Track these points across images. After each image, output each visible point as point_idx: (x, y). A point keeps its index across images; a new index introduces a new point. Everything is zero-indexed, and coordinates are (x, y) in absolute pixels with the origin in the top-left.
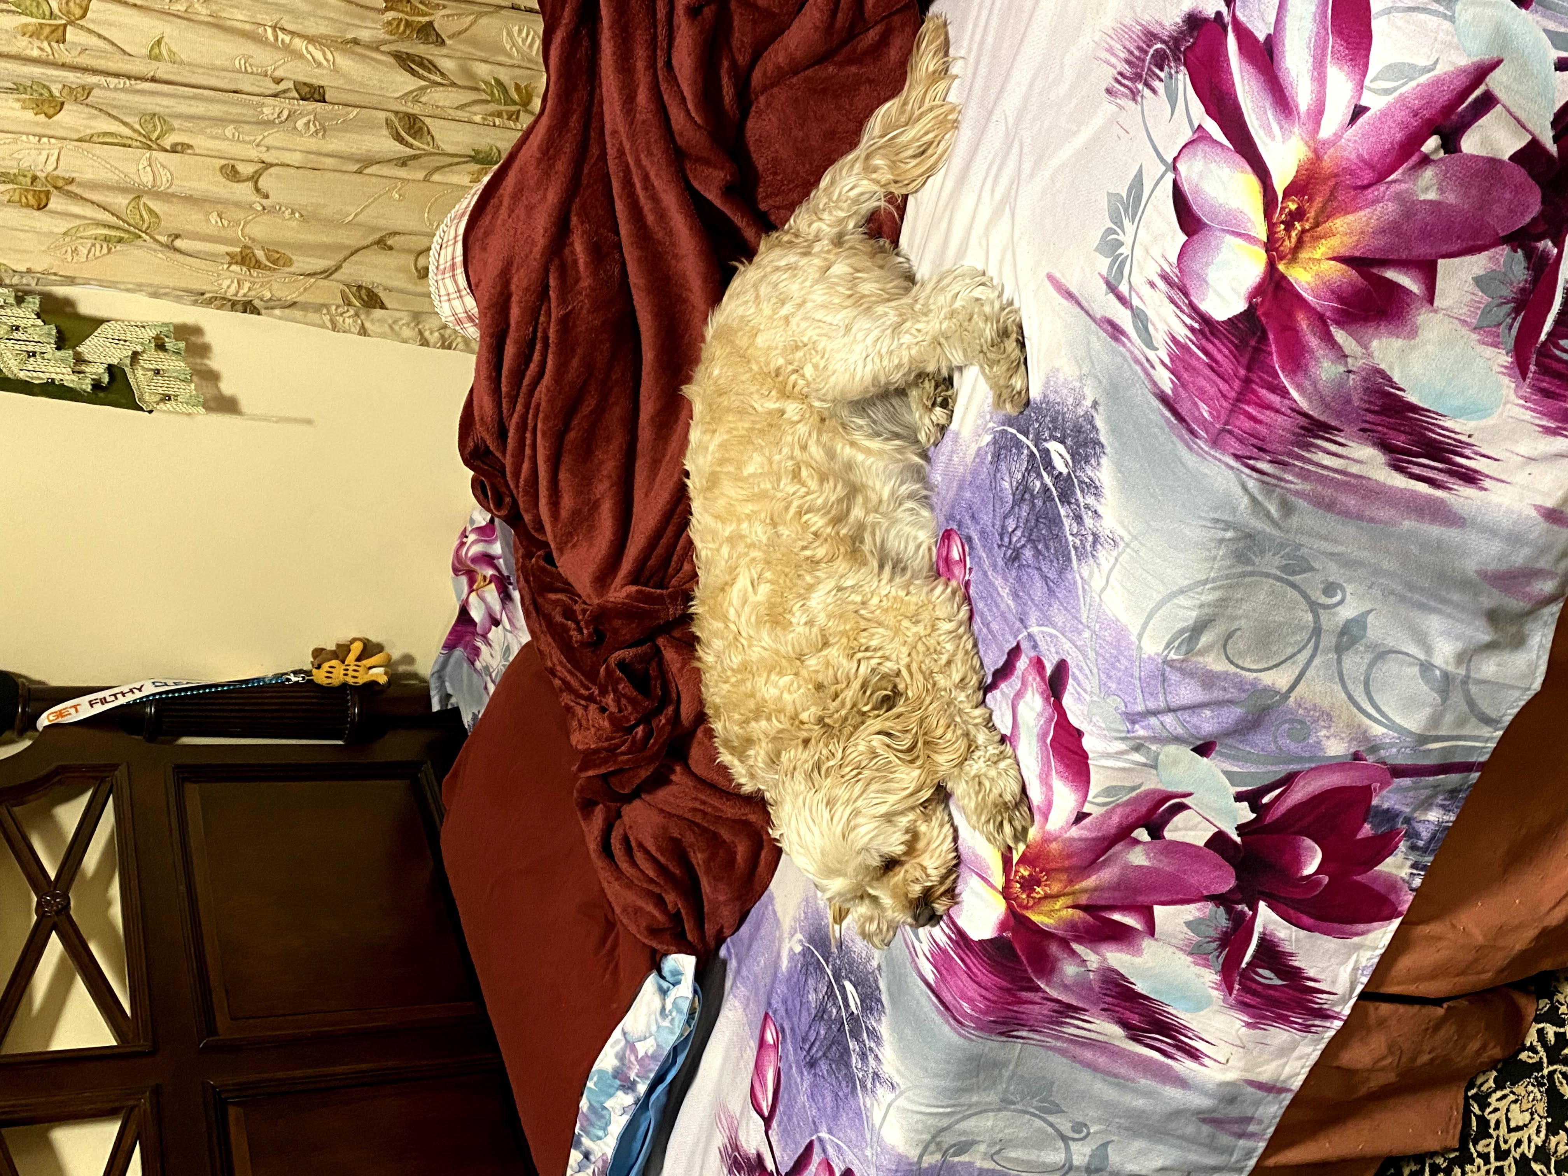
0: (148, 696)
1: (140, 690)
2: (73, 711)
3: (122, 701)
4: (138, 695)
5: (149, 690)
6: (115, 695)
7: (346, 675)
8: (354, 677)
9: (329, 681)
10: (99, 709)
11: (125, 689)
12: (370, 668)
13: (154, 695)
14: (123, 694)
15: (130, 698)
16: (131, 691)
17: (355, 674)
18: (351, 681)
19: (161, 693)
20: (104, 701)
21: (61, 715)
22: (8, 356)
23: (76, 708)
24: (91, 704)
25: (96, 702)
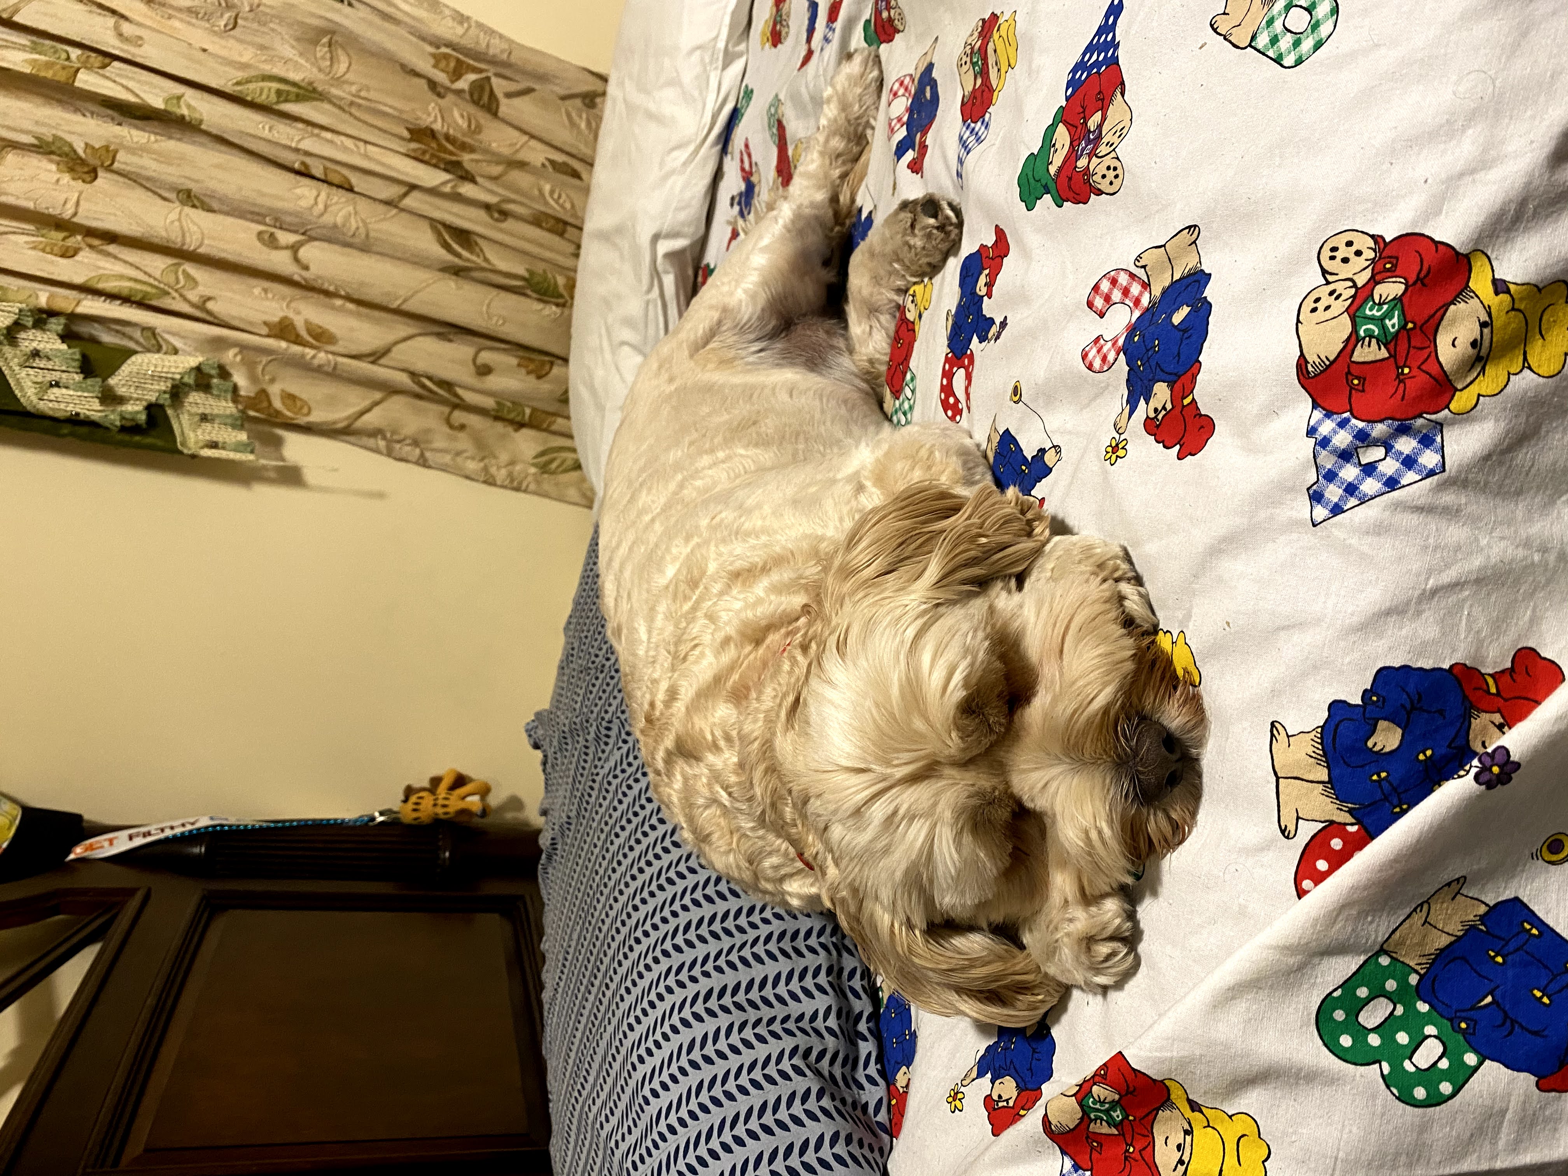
0: (198, 829)
1: (192, 824)
2: (106, 844)
3: (168, 833)
4: (189, 827)
5: (204, 822)
6: (162, 830)
7: (435, 805)
8: (444, 806)
9: (415, 815)
10: (139, 842)
11: (174, 824)
12: (464, 798)
13: (206, 827)
14: (172, 828)
15: (178, 831)
16: (183, 825)
17: (446, 802)
18: (440, 811)
19: (214, 826)
20: (145, 835)
21: (91, 848)
22: (27, 384)
23: (111, 842)
24: (131, 838)
25: (138, 835)
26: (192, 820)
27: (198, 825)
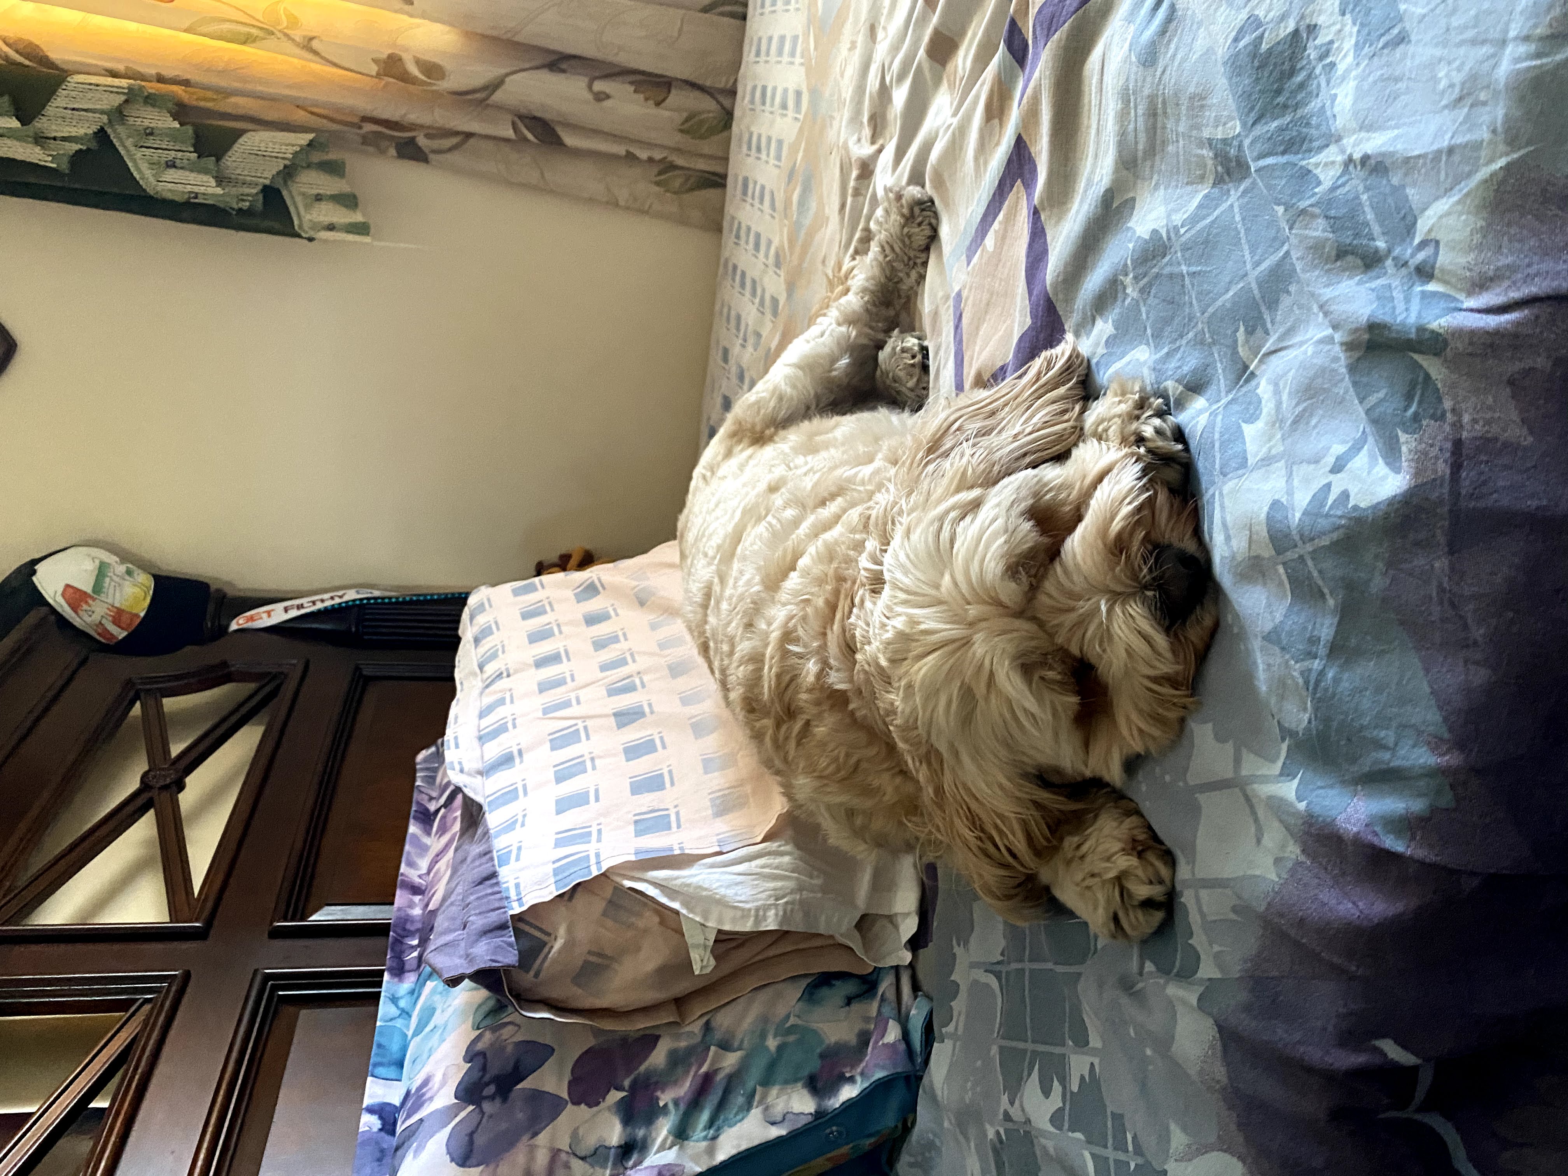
0: (347, 602)
1: (340, 597)
2: (265, 616)
3: (320, 606)
4: (337, 601)
5: (351, 596)
6: (314, 603)
10: (294, 613)
11: (324, 596)
13: (354, 601)
14: (322, 601)
15: (328, 604)
16: (332, 598)
19: (361, 600)
20: (299, 607)
21: (252, 619)
22: (144, 167)
23: (269, 613)
24: (286, 610)
25: (292, 607)
26: (340, 593)
27: (346, 598)
